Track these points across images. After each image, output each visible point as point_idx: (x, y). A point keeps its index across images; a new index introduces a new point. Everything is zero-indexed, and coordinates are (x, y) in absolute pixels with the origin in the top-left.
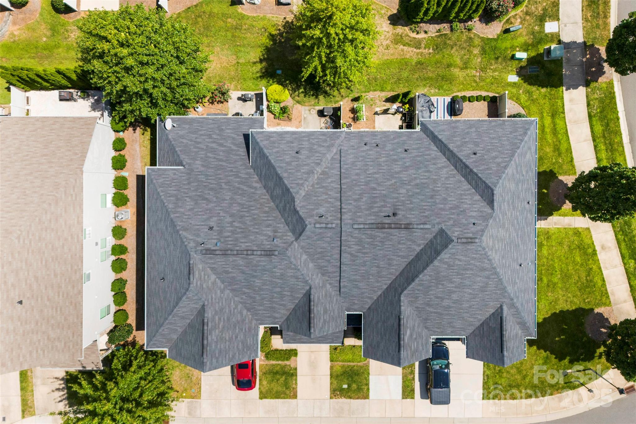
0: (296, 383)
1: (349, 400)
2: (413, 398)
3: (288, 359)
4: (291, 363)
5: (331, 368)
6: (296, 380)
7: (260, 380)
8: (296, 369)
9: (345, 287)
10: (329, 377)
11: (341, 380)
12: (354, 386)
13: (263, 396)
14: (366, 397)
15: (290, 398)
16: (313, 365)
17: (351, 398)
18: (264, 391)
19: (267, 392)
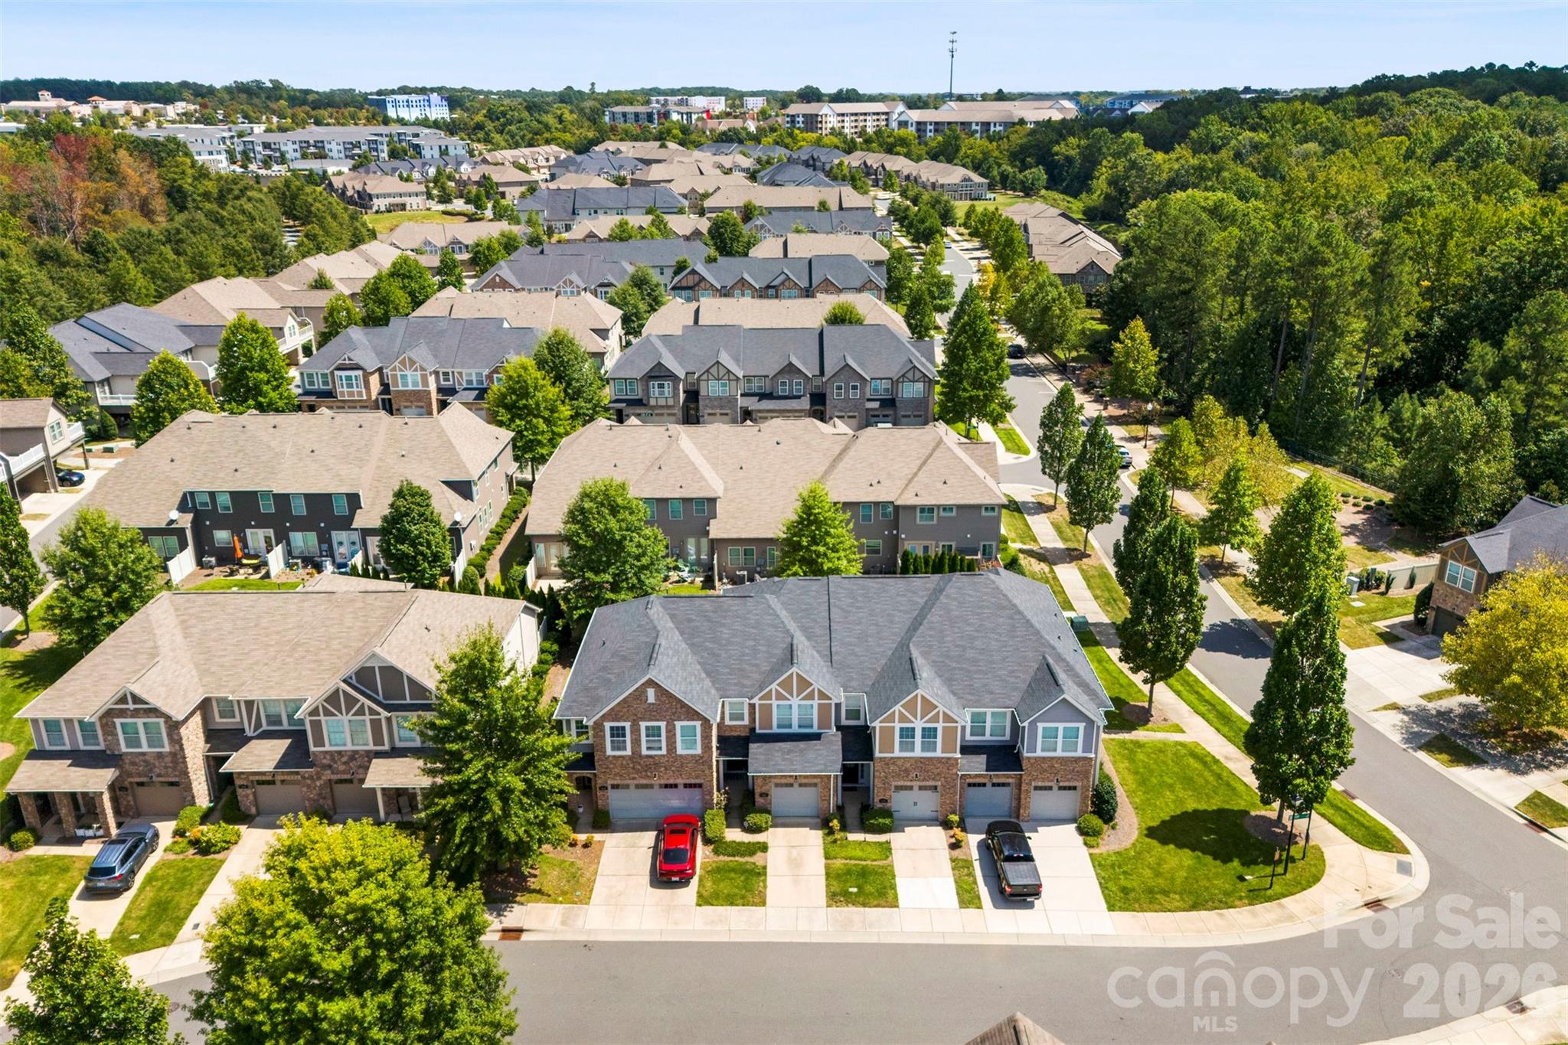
0: (765, 887)
1: (862, 909)
2: (980, 907)
3: (752, 854)
4: (758, 859)
5: (827, 867)
6: (764, 881)
7: (701, 880)
8: (765, 868)
9: (837, 653)
10: (823, 878)
11: (846, 881)
12: (869, 888)
13: (703, 900)
14: (894, 905)
15: (755, 904)
16: (795, 864)
17: (864, 905)
18: (705, 894)
19: (711, 897)
